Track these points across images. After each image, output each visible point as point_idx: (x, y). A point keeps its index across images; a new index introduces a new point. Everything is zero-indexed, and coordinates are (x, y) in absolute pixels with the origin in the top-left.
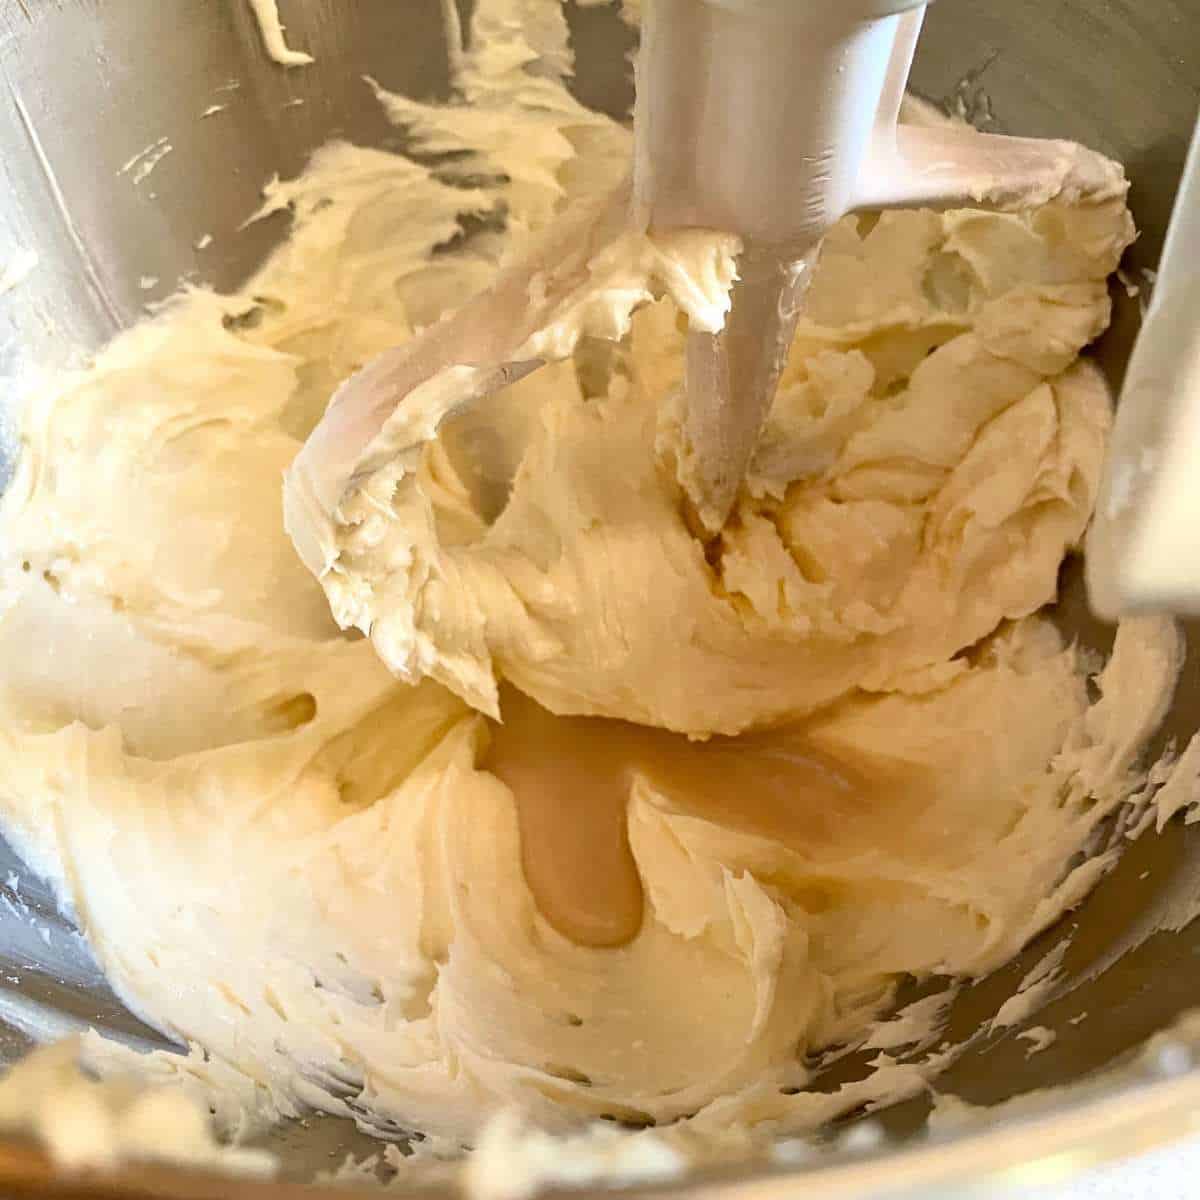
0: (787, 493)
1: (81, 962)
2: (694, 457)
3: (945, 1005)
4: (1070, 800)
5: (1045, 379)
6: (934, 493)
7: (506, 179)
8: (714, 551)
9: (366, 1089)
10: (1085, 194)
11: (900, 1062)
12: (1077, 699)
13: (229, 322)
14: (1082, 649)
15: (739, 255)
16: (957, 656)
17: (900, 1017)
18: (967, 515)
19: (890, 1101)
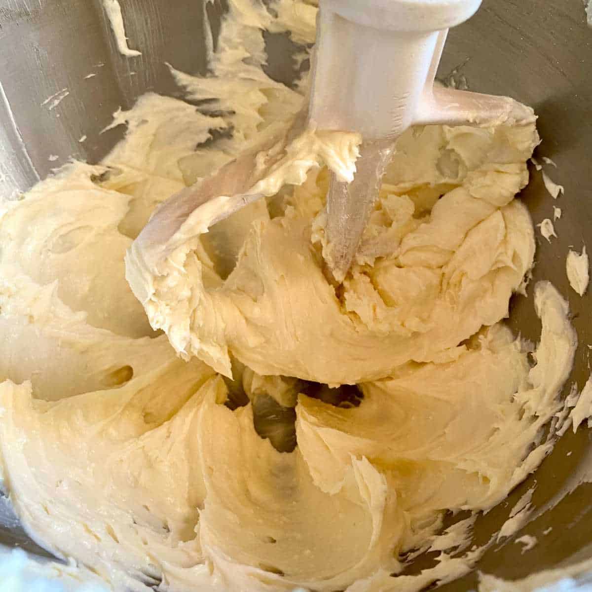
0: (375, 263)
1: (7, 513)
2: (331, 245)
3: (470, 526)
4: (524, 417)
5: (499, 208)
6: (447, 263)
7: (234, 113)
8: (340, 291)
9: (163, 581)
10: (517, 121)
11: (452, 557)
12: (523, 365)
13: (94, 179)
14: (524, 339)
15: (360, 145)
16: (460, 344)
17: (446, 533)
18: (463, 274)
19: (450, 579)
